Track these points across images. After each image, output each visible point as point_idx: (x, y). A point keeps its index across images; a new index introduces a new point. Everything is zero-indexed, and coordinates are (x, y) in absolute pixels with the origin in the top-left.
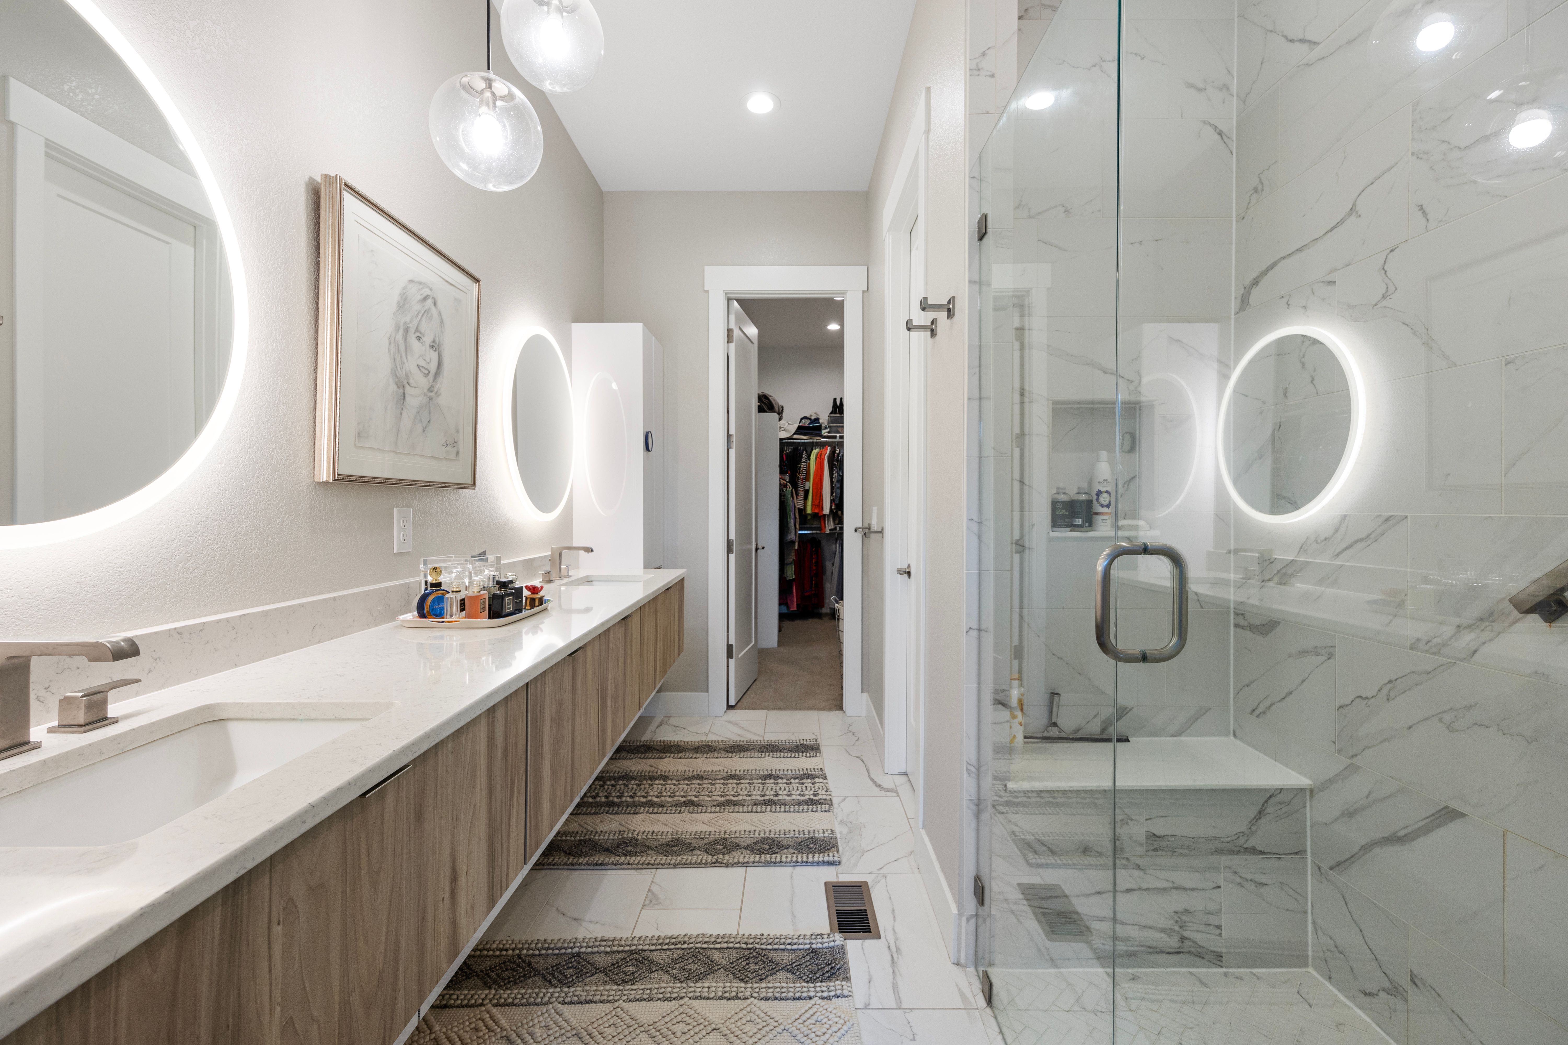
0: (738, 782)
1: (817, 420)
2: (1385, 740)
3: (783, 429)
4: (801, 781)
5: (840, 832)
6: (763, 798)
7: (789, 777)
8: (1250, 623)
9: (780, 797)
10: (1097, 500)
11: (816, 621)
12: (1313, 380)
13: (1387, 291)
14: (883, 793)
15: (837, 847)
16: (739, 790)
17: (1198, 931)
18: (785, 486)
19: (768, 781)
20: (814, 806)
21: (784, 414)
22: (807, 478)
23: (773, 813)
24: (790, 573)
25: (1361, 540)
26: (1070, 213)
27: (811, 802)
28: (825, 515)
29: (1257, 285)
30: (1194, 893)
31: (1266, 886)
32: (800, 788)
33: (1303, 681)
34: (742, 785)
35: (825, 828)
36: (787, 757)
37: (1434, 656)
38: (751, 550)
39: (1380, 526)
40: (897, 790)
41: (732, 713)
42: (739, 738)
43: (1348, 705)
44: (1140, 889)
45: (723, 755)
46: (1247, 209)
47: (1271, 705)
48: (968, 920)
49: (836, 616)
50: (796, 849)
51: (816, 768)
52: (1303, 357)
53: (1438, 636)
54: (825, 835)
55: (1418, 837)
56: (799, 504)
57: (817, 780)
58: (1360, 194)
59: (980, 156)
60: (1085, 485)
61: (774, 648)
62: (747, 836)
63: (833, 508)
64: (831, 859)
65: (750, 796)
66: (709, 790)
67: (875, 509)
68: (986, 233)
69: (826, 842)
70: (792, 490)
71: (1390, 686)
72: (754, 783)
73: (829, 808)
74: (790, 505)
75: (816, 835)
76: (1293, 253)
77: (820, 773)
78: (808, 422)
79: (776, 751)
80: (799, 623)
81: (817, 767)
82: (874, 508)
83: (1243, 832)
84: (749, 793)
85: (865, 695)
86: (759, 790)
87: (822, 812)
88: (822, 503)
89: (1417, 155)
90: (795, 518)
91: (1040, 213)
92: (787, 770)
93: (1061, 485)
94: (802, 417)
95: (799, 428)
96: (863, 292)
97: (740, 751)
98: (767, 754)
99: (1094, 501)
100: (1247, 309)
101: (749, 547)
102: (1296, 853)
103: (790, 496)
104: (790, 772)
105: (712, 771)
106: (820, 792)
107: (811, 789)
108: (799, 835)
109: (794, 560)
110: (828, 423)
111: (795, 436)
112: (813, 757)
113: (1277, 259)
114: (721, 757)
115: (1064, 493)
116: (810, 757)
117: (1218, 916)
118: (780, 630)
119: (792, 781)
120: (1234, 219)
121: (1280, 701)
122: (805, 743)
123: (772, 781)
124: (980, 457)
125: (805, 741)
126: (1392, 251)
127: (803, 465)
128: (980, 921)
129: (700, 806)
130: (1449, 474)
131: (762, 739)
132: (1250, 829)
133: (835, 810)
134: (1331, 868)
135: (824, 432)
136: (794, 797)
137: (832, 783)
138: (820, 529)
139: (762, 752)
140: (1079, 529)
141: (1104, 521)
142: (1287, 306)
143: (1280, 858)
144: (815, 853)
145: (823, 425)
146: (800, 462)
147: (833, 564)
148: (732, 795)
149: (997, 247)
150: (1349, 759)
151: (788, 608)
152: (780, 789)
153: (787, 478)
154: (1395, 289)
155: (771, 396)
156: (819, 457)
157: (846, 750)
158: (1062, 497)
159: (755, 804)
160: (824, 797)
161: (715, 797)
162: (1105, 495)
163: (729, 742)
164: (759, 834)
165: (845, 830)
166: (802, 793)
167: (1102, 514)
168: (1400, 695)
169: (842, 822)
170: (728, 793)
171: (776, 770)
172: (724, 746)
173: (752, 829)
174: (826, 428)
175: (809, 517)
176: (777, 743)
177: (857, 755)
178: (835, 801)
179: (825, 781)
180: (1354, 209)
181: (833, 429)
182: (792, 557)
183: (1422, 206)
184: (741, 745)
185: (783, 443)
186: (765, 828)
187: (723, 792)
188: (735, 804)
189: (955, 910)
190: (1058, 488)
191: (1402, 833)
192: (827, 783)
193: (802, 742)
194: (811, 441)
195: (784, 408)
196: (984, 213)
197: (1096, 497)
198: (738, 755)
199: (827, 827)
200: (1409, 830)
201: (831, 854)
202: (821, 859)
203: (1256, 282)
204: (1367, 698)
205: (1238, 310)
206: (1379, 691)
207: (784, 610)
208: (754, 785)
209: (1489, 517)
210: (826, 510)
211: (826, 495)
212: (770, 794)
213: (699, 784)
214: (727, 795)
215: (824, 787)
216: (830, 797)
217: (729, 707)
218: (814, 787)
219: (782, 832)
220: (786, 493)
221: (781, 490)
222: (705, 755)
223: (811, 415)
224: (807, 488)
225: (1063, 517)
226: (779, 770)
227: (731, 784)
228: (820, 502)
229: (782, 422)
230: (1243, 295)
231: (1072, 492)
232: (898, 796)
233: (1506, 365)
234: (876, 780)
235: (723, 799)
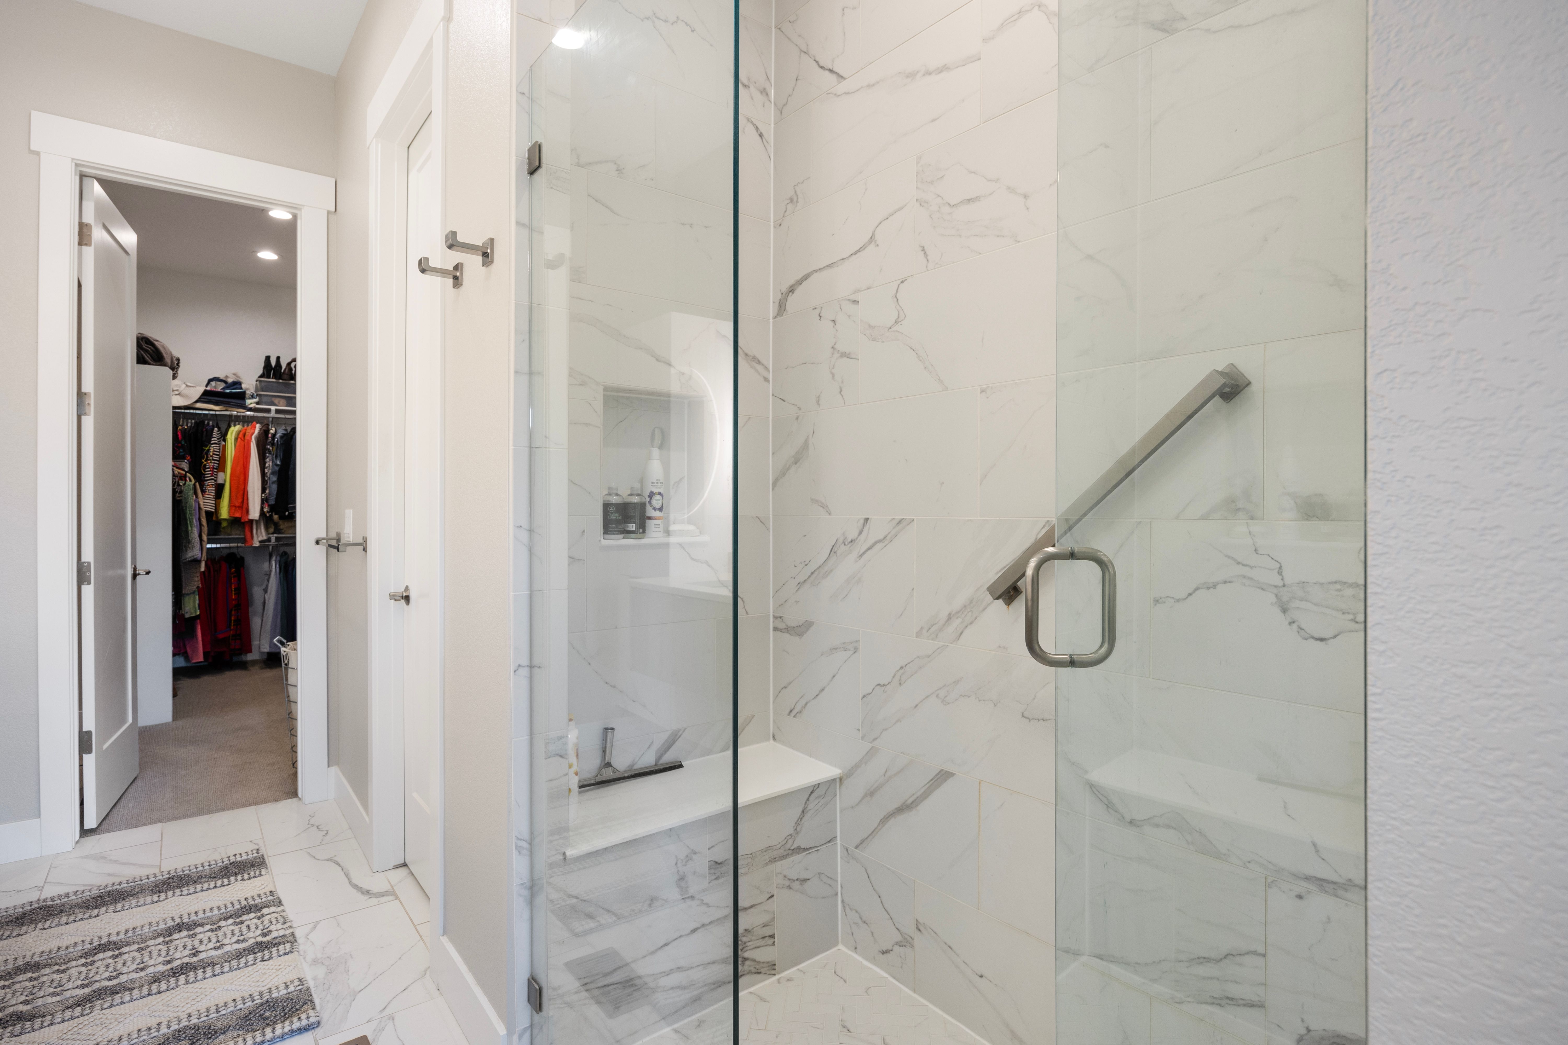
0: (117, 953)
1: (237, 384)
2: (897, 721)
3: (177, 393)
4: (238, 920)
5: (312, 976)
6: (169, 966)
7: (214, 918)
8: (787, 626)
9: (202, 956)
10: (650, 502)
11: (238, 673)
12: (841, 391)
13: (899, 317)
14: (374, 901)
15: (312, 1002)
16: (119, 966)
17: (756, 948)
18: (183, 478)
19: (176, 936)
20: (266, 952)
21: (180, 371)
22: (221, 467)
23: (192, 985)
24: (192, 606)
25: (880, 541)
26: (622, 173)
27: (261, 947)
28: (251, 521)
29: (793, 293)
30: (752, 910)
31: (808, 881)
32: (237, 932)
33: (834, 676)
34: (125, 957)
35: (287, 979)
36: (208, 889)
37: (933, 642)
38: (123, 578)
39: (894, 528)
40: (394, 891)
41: (91, 841)
42: (110, 880)
43: (869, 694)
44: (703, 925)
45: (80, 916)
46: (783, 217)
47: (806, 704)
48: (520, 1037)
49: (283, 665)
50: (241, 1027)
51: (261, 892)
52: (833, 368)
53: (936, 624)
54: (289, 990)
55: (922, 801)
56: (207, 503)
57: (265, 911)
58: (878, 226)
59: (531, 70)
60: (637, 486)
61: (166, 724)
62: (145, 1037)
63: (265, 510)
64: (304, 1022)
65: (142, 969)
66: (55, 984)
67: (349, 514)
68: (539, 166)
69: (292, 999)
70: (194, 485)
71: (901, 671)
72: (148, 947)
73: (292, 947)
74: (191, 506)
75: (275, 995)
76: (824, 268)
77: (270, 898)
78: (222, 385)
79: (187, 884)
80: (208, 681)
81: (264, 891)
82: (347, 511)
83: (790, 835)
84: (142, 966)
85: (334, 770)
86: (160, 955)
87: (280, 956)
88: (248, 504)
89: (921, 203)
90: (201, 525)
91: (590, 164)
92: (211, 909)
93: (613, 485)
94: (211, 377)
95: (206, 393)
96: (329, 213)
97: (115, 901)
98: (170, 893)
99: (647, 503)
100: (784, 314)
101: (120, 572)
102: (829, 842)
103: (192, 492)
104: (216, 912)
105: (59, 948)
106: (272, 928)
107: (257, 928)
108: (244, 1004)
109: (198, 587)
110: (256, 390)
111: (199, 405)
112: (255, 877)
113: (810, 271)
114: (75, 921)
115: (617, 495)
116: (250, 879)
117: (772, 925)
118: (175, 695)
119: (223, 923)
120: (772, 223)
121: (814, 699)
122: (239, 859)
123: (184, 933)
124: (531, 447)
125: (238, 856)
126: (902, 282)
127: (213, 448)
128: (536, 1031)
129: (38, 1017)
130: (943, 483)
131: (157, 871)
132: (796, 829)
133: (301, 948)
134: (856, 847)
135: (250, 403)
136: (227, 948)
137: (290, 909)
138: (244, 541)
139: (160, 892)
140: (633, 535)
141: (657, 526)
142: (819, 318)
143: (818, 850)
144: (275, 1023)
145: (248, 392)
146: (209, 442)
147: (266, 591)
148: (106, 979)
149: (552, 188)
150: (871, 743)
151: (187, 658)
152: (201, 942)
153: (185, 465)
154: (904, 316)
155: (157, 341)
156: (242, 438)
157: (309, 854)
158: (614, 499)
159: (156, 980)
160: (282, 933)
161: (69, 992)
162: (658, 497)
163: (90, 891)
164: (169, 1027)
165: (321, 972)
166: (242, 938)
167: (655, 518)
168: (909, 678)
169: (315, 961)
170: (97, 978)
171: (189, 914)
172: (80, 900)
173: (153, 1022)
174: (252, 397)
175: (224, 524)
176: (187, 872)
177: (328, 857)
178: (299, 934)
179: (280, 909)
180: (873, 237)
181: (264, 399)
182: (194, 583)
183: (924, 247)
184: (118, 891)
185: (179, 414)
186: (179, 1014)
187: (86, 978)
188: (113, 991)
189: (502, 1030)
190: (609, 488)
191: (910, 801)
192: (284, 911)
193: (232, 859)
194: (228, 413)
195: (181, 361)
196: (537, 142)
197: (648, 499)
198: (112, 908)
199: (294, 976)
200: (915, 797)
201: (303, 1016)
202: (287, 1029)
203: (792, 290)
204: (884, 685)
205: (775, 315)
206: (893, 677)
207: (181, 662)
208: (149, 950)
209: (970, 520)
210: (254, 513)
211: (254, 492)
212: (181, 956)
213: (31, 979)
214: (96, 981)
215: (279, 918)
216: (291, 930)
217: (85, 832)
218: (262, 922)
219: (213, 1009)
220: (184, 489)
221: (175, 484)
222: (40, 926)
223: (227, 377)
224: (220, 481)
225: (618, 522)
226: (196, 913)
227: (102, 960)
228: (243, 502)
229: (176, 382)
230: (780, 300)
231: (624, 494)
232: (397, 898)
233: (980, 393)
234: (360, 885)
235: (87, 990)
